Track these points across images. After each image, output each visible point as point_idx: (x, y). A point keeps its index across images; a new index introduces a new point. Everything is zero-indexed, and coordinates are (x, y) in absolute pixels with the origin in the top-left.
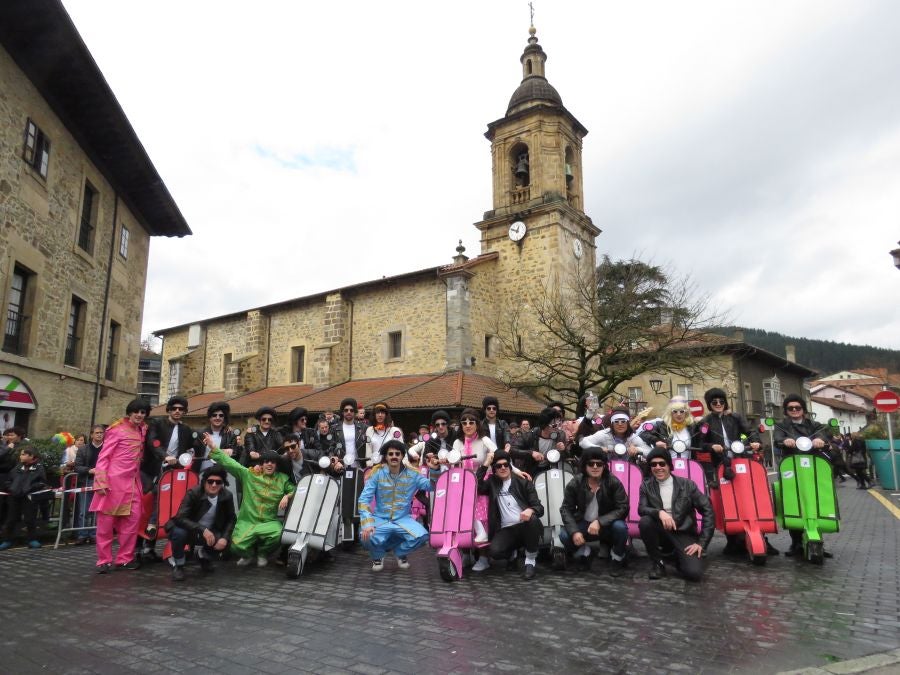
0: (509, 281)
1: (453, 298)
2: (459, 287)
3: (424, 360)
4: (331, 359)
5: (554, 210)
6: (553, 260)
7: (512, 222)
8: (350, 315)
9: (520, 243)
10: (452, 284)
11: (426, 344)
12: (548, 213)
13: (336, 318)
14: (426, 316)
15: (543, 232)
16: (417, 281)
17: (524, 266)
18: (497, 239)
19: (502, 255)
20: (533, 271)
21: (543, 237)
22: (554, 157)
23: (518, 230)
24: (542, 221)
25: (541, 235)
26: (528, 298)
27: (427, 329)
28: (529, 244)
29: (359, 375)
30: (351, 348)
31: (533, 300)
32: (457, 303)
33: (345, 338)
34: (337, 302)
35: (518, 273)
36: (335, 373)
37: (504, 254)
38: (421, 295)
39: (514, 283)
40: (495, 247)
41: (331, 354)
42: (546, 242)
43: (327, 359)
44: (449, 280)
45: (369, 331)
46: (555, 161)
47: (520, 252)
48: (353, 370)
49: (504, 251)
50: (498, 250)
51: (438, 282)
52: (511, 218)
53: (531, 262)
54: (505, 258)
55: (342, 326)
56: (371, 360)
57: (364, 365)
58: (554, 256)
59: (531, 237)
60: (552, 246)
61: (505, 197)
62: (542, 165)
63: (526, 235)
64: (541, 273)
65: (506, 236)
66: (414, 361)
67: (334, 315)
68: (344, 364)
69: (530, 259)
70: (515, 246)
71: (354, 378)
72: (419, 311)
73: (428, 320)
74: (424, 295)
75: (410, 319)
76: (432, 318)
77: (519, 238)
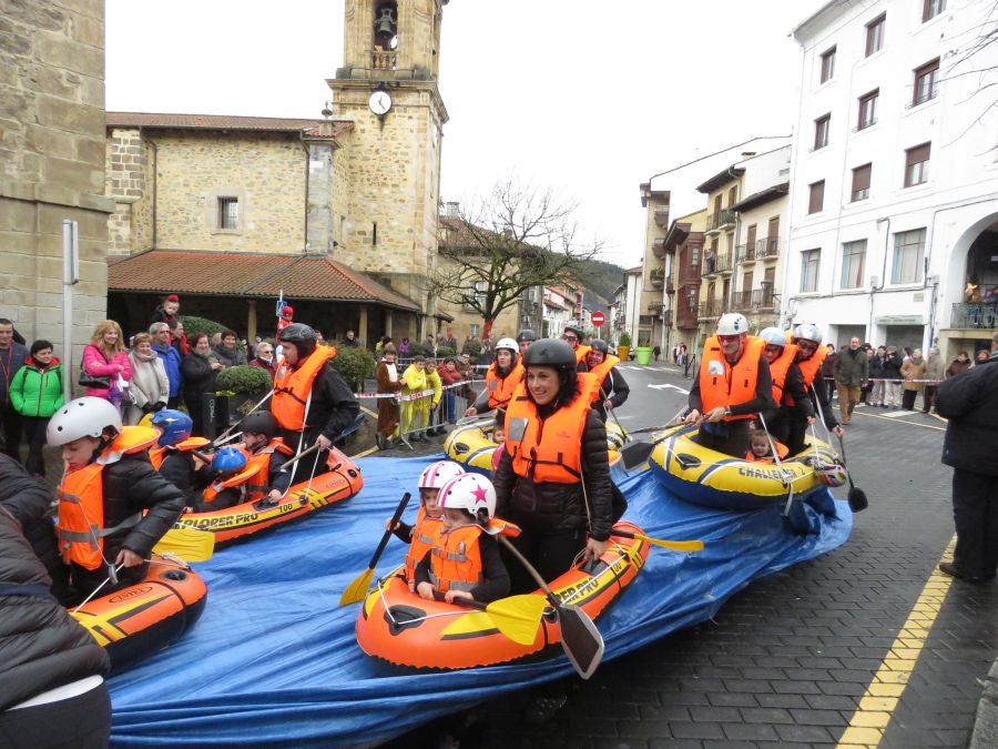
0: (366, 159)
1: (317, 170)
2: (326, 159)
3: (271, 237)
4: (131, 219)
5: (426, 91)
6: (421, 146)
7: (374, 90)
8: (151, 161)
9: (382, 118)
10: (316, 153)
11: (275, 218)
12: (418, 91)
13: (132, 163)
14: (275, 184)
15: (411, 112)
16: (263, 139)
17: (386, 145)
18: (354, 105)
19: (359, 127)
20: (396, 154)
21: (410, 117)
22: (424, 25)
23: (379, 101)
24: (411, 99)
25: (407, 115)
26: (388, 182)
27: (277, 201)
28: (392, 121)
29: (168, 243)
30: (155, 207)
31: (394, 186)
32: (323, 177)
33: (145, 193)
34: (132, 142)
35: (377, 151)
36: (135, 237)
37: (362, 127)
38: (268, 158)
39: (372, 162)
40: (349, 115)
41: (131, 212)
42: (413, 124)
43: (125, 218)
44: (312, 148)
45: (186, 190)
46: (426, 30)
47: (382, 128)
48: (158, 236)
49: (360, 122)
50: (354, 119)
51: (293, 145)
52: (374, 86)
53: (395, 143)
54: (363, 131)
55: (142, 176)
56: (190, 226)
57: (177, 231)
58: (422, 142)
59: (396, 113)
60: (420, 131)
61: (364, 55)
62: (413, 32)
63: (391, 110)
64: (406, 158)
65: (364, 105)
66: (257, 236)
67: (127, 159)
68: (145, 227)
69: (393, 139)
70: (376, 120)
71: (160, 246)
72: (265, 177)
73: (278, 190)
74: (272, 158)
75: (252, 184)
76: (284, 189)
77: (383, 112)
